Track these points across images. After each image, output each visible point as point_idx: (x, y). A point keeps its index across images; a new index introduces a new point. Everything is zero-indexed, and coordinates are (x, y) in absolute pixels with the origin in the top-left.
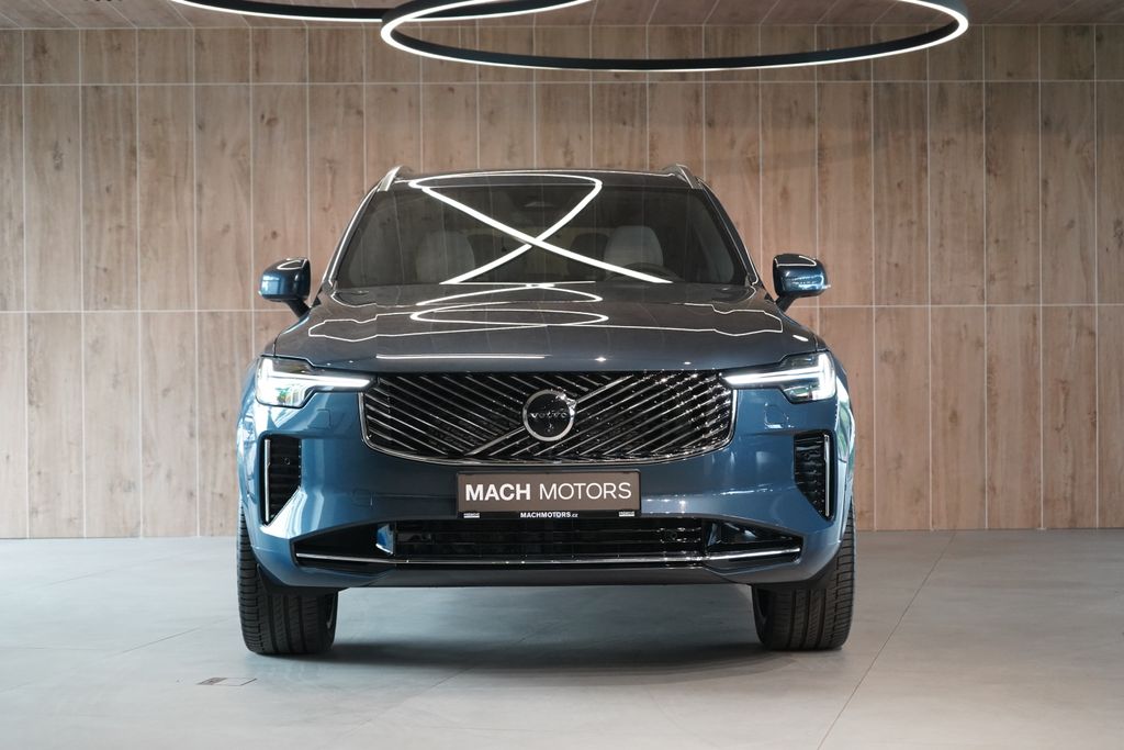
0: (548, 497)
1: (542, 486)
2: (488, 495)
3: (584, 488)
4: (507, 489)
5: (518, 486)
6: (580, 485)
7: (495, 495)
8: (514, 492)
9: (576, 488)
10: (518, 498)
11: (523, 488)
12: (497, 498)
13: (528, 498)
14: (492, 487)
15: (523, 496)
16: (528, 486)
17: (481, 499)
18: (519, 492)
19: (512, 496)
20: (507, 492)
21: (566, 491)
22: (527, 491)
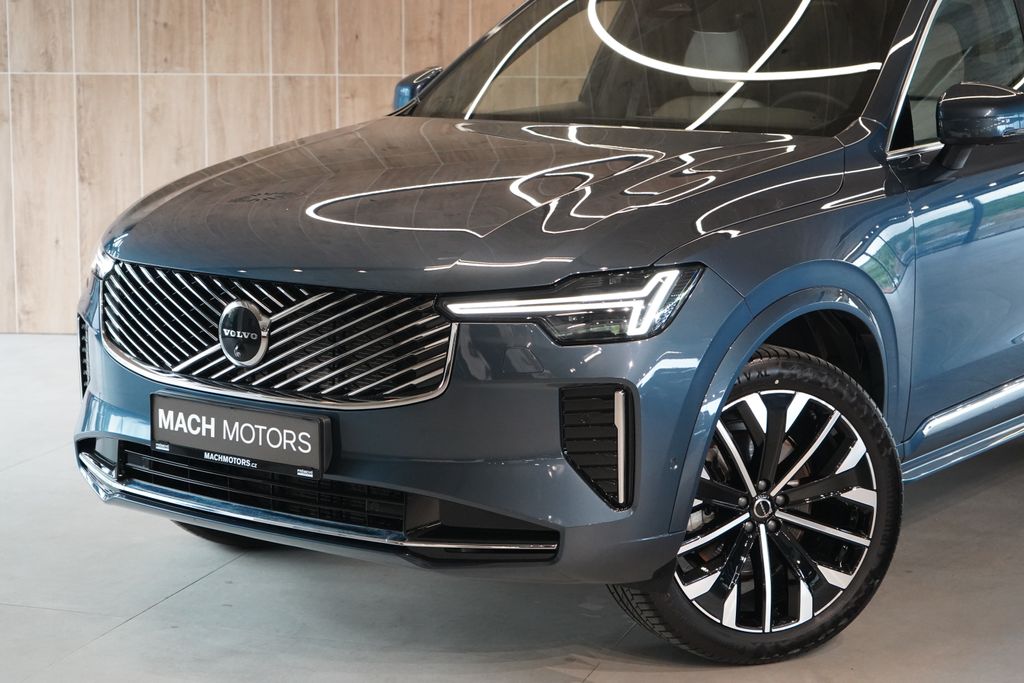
0: (231, 438)
1: (225, 422)
2: (178, 425)
3: (264, 432)
4: (194, 420)
5: (204, 418)
6: (261, 428)
7: (183, 426)
8: (200, 425)
9: (257, 430)
10: (204, 434)
11: (208, 422)
12: (186, 431)
13: (213, 435)
14: (181, 416)
15: (208, 431)
16: (213, 420)
17: (172, 428)
18: (205, 426)
19: (198, 429)
20: (195, 424)
21: (247, 433)
22: (212, 427)
